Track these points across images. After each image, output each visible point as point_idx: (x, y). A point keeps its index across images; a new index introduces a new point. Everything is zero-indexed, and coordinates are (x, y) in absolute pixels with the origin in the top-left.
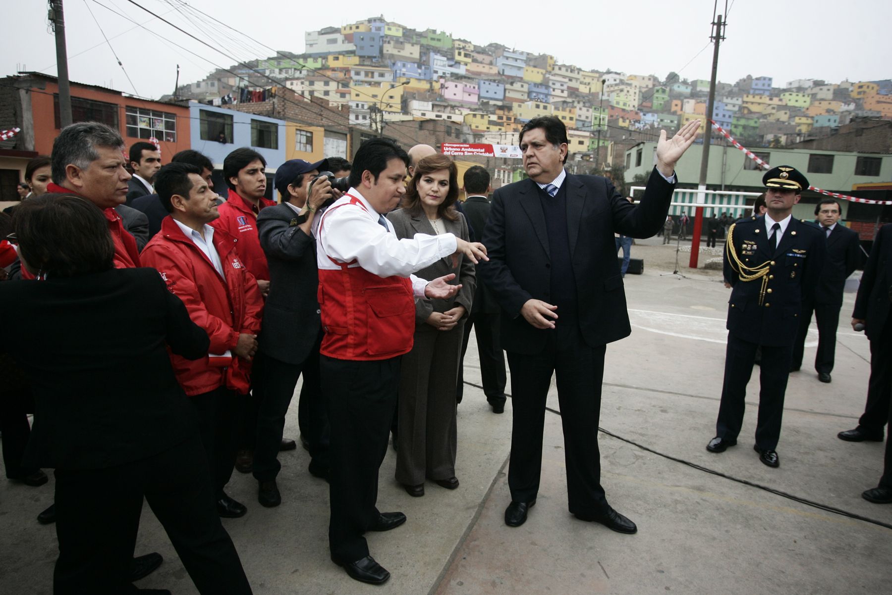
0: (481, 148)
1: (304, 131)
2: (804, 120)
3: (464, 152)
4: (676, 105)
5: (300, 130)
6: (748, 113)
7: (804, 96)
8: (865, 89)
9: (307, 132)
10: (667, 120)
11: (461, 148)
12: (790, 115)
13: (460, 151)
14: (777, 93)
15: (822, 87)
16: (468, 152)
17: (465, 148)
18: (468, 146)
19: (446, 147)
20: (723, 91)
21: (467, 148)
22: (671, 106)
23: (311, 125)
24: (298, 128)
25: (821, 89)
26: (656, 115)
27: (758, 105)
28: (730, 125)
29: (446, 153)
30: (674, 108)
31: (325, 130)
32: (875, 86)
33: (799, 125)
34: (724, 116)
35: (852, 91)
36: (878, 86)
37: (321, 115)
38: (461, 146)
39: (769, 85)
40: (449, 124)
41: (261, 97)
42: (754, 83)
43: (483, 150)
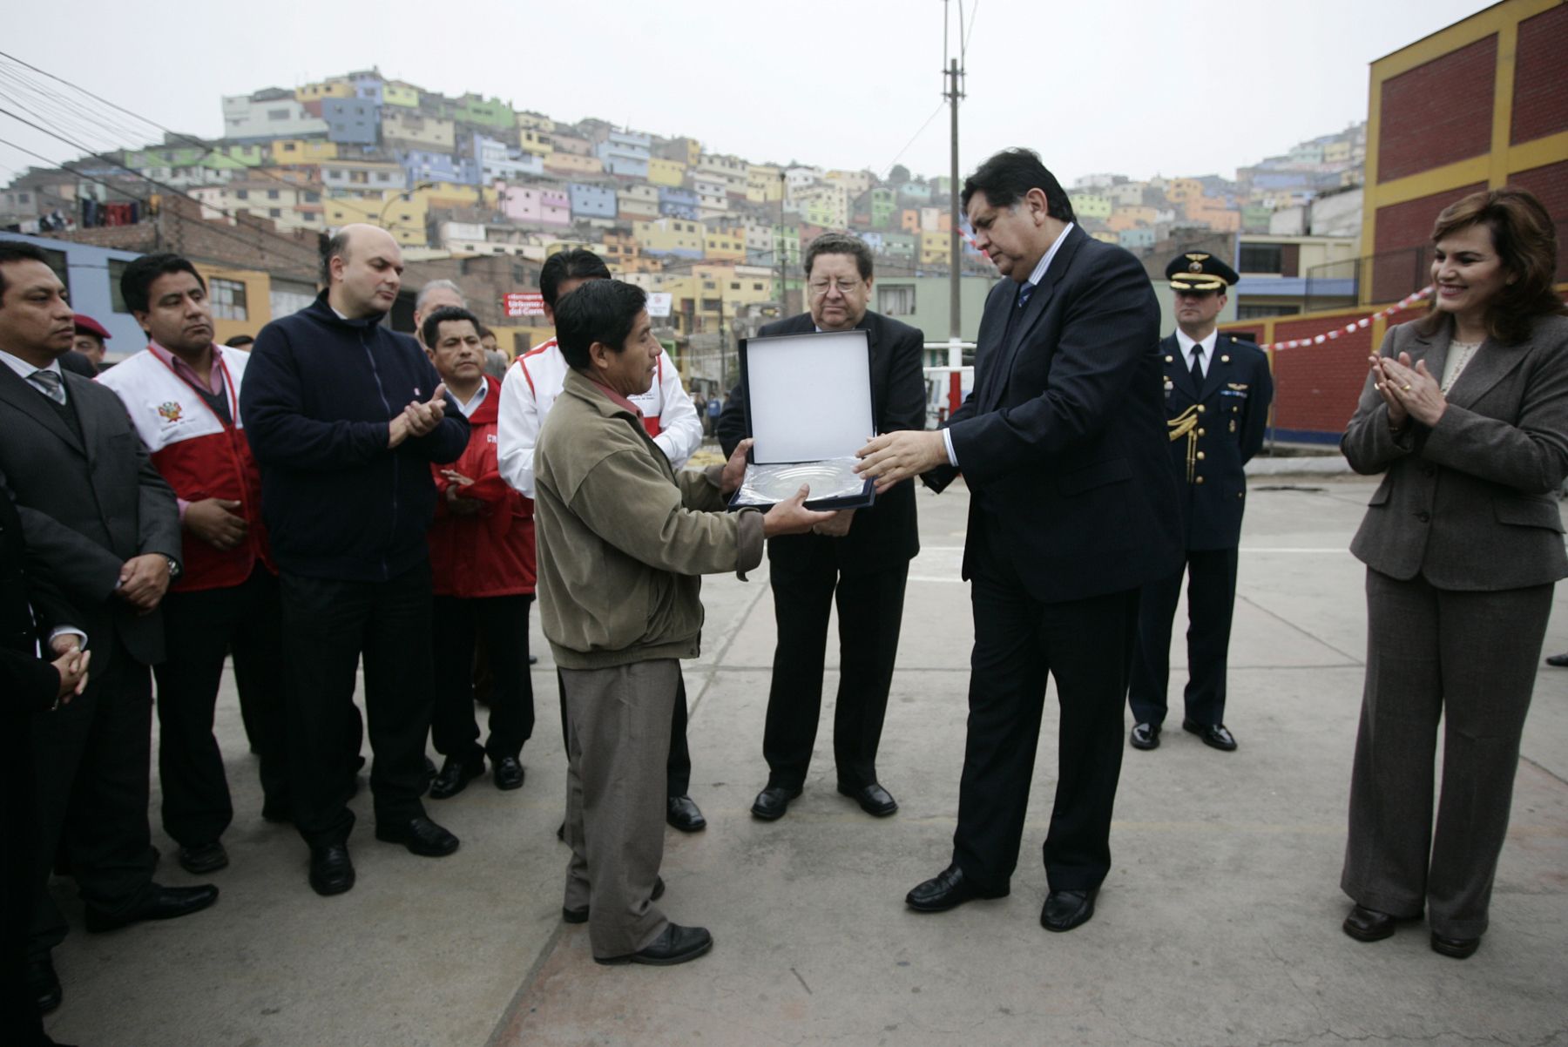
1: (226, 280)
4: (910, 219)
5: (219, 279)
7: (1101, 200)
8: (1184, 188)
9: (232, 281)
10: (898, 243)
15: (1125, 186)
19: (512, 300)
22: (901, 221)
23: (239, 267)
24: (214, 274)
25: (1124, 190)
26: (878, 236)
29: (512, 312)
30: (906, 224)
31: (272, 278)
32: (1197, 184)
35: (1168, 191)
36: (1205, 183)
37: (260, 249)
40: (518, 261)
41: (128, 216)
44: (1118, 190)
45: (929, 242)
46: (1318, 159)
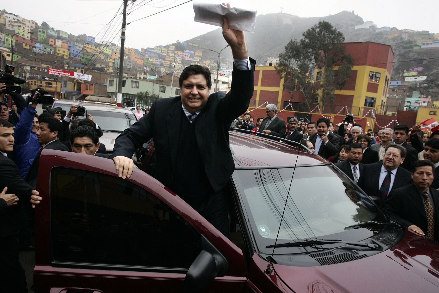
0: (68, 73)
2: (111, 60)
3: (59, 74)
4: (52, 42)
6: (86, 52)
7: (109, 49)
8: (130, 51)
10: (48, 48)
11: (58, 72)
12: (105, 57)
13: (58, 73)
14: (98, 45)
15: (115, 47)
16: (62, 74)
17: (60, 72)
18: (62, 71)
19: (50, 70)
20: (73, 39)
21: (62, 72)
22: (49, 41)
25: (115, 48)
26: (42, 45)
27: (90, 49)
28: (80, 57)
30: (50, 43)
32: (134, 51)
33: (109, 62)
34: (77, 52)
35: (126, 51)
36: (135, 51)
38: (59, 70)
39: (94, 41)
42: (87, 38)
43: (69, 74)
44: (113, 47)
45: (59, 50)
46: (161, 51)
